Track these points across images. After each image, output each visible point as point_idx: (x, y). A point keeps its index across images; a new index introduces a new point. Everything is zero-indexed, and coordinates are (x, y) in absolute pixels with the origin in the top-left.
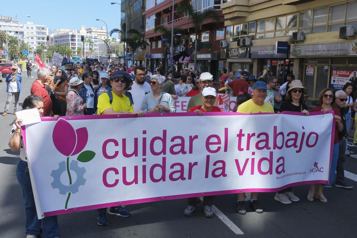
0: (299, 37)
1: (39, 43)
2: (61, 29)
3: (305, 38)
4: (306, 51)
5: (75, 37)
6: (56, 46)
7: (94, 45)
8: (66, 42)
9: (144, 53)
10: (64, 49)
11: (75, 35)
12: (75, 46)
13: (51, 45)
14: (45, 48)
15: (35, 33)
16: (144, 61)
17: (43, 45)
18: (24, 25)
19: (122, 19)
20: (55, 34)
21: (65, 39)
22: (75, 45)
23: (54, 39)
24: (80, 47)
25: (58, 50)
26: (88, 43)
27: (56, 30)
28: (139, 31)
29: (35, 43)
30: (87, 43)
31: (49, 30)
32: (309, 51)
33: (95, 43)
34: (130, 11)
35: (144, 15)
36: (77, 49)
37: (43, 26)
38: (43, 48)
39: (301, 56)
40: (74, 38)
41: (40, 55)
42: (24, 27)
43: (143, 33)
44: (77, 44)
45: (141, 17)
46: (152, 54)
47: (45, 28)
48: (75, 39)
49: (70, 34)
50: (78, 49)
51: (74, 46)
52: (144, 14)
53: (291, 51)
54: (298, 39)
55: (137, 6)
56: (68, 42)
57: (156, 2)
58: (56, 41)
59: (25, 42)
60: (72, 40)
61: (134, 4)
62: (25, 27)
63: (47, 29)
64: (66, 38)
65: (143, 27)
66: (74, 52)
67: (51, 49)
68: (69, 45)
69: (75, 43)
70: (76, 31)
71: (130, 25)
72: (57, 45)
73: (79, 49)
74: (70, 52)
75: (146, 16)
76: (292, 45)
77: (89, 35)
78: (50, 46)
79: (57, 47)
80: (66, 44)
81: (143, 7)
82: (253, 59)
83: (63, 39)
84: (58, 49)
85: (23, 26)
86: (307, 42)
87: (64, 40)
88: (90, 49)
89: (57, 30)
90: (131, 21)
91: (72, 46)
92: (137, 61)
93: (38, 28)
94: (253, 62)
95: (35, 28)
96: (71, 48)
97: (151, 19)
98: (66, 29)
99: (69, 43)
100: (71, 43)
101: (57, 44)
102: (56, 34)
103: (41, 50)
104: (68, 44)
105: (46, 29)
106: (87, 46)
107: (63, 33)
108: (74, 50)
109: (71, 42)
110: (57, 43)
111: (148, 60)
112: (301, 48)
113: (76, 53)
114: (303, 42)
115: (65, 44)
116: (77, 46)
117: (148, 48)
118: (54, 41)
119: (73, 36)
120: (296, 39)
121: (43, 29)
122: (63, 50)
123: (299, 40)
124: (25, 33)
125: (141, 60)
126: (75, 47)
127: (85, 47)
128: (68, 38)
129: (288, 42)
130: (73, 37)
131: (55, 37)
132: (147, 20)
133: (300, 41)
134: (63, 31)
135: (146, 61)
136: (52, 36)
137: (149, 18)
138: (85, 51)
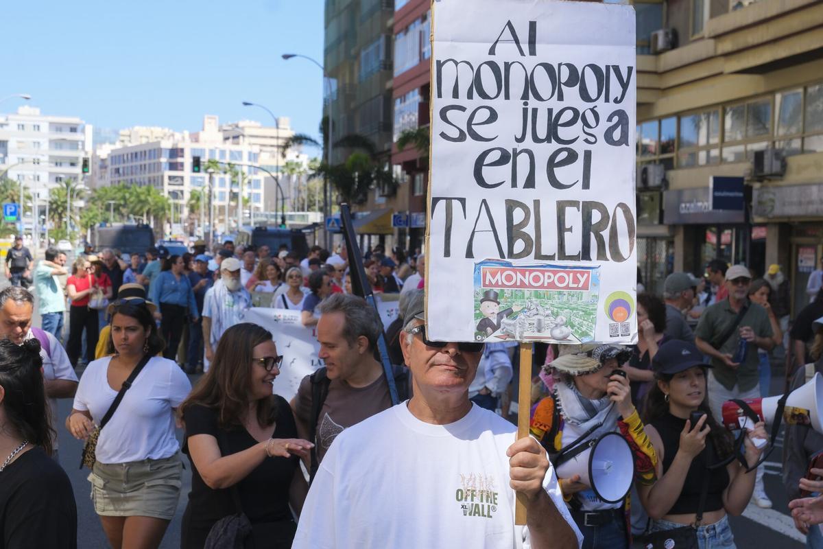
0: (770, 165)
1: (58, 179)
2: (137, 128)
3: (784, 166)
4: (784, 205)
5: (182, 156)
6: (115, 188)
7: (246, 181)
8: (152, 175)
9: (392, 211)
10: (143, 197)
11: (182, 150)
12: (181, 188)
13: (98, 184)
14: (79, 195)
15: (45, 145)
16: (392, 234)
17: (73, 185)
18: (10, 117)
19: (325, 101)
20: (113, 147)
21: (147, 162)
22: (182, 185)
23: (108, 163)
24: (199, 189)
25: (122, 202)
26: (228, 177)
27: (117, 133)
28: (375, 139)
29: (45, 177)
30: (222, 175)
31: (96, 133)
32: (791, 204)
33: (250, 177)
34: (352, 73)
35: (391, 91)
36: (187, 196)
37: (74, 120)
38: (72, 196)
39: (774, 218)
40: (179, 160)
41: (60, 218)
42: (7, 125)
43: (386, 147)
44: (187, 181)
45: (381, 97)
46: (414, 215)
47: (79, 129)
48: (182, 164)
49: (167, 144)
50: (192, 198)
51: (176, 188)
52: (389, 85)
53: (754, 203)
54: (767, 170)
55: (370, 60)
56: (160, 174)
57: (424, 50)
58: (117, 171)
59: (12, 175)
60: (173, 166)
61: (363, 54)
62: (13, 126)
63: (89, 129)
64: (152, 161)
65: (388, 127)
66: (177, 208)
67: (100, 198)
68: (162, 184)
69: (182, 178)
70: (186, 133)
71: (350, 119)
72: (121, 184)
73: (196, 197)
74: (163, 209)
75: (395, 94)
76: (757, 185)
77: (229, 146)
78: (97, 187)
79: (119, 190)
80: (150, 181)
81: (388, 65)
82: (673, 227)
83: (143, 163)
84: (124, 198)
85: (7, 120)
86: (792, 177)
87: (143, 168)
88: (234, 196)
89: (122, 132)
90: (352, 105)
91: (172, 188)
92: (369, 235)
93: (58, 127)
94: (673, 236)
95: (45, 127)
96: (166, 195)
97: (408, 102)
98: (152, 128)
99: (162, 177)
100: (170, 178)
101: (119, 182)
102: (118, 146)
103: (66, 202)
104: (159, 182)
105: (83, 131)
106: (221, 188)
107: (144, 141)
108: (176, 201)
109: (168, 173)
110: (121, 178)
111: (402, 234)
112: (774, 194)
113: (186, 211)
114: (779, 178)
115: (146, 180)
116: (187, 188)
117: (403, 193)
118: (109, 169)
119: (175, 152)
120: (762, 170)
121: (73, 130)
122: (140, 201)
123: (769, 173)
124: (12, 145)
125: (383, 232)
126: (182, 192)
127: (217, 190)
128: (156, 161)
129: (746, 179)
130: (177, 156)
131: (116, 158)
132: (398, 106)
133: (772, 175)
134: (141, 135)
135: (396, 237)
136: (104, 152)
137: (403, 98)
138: (216, 203)
